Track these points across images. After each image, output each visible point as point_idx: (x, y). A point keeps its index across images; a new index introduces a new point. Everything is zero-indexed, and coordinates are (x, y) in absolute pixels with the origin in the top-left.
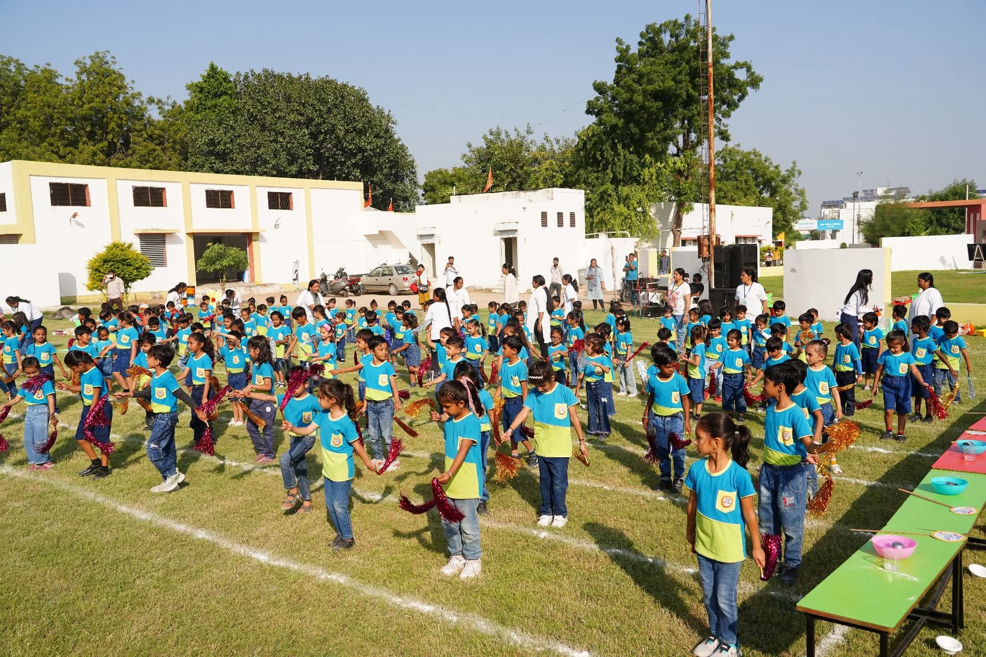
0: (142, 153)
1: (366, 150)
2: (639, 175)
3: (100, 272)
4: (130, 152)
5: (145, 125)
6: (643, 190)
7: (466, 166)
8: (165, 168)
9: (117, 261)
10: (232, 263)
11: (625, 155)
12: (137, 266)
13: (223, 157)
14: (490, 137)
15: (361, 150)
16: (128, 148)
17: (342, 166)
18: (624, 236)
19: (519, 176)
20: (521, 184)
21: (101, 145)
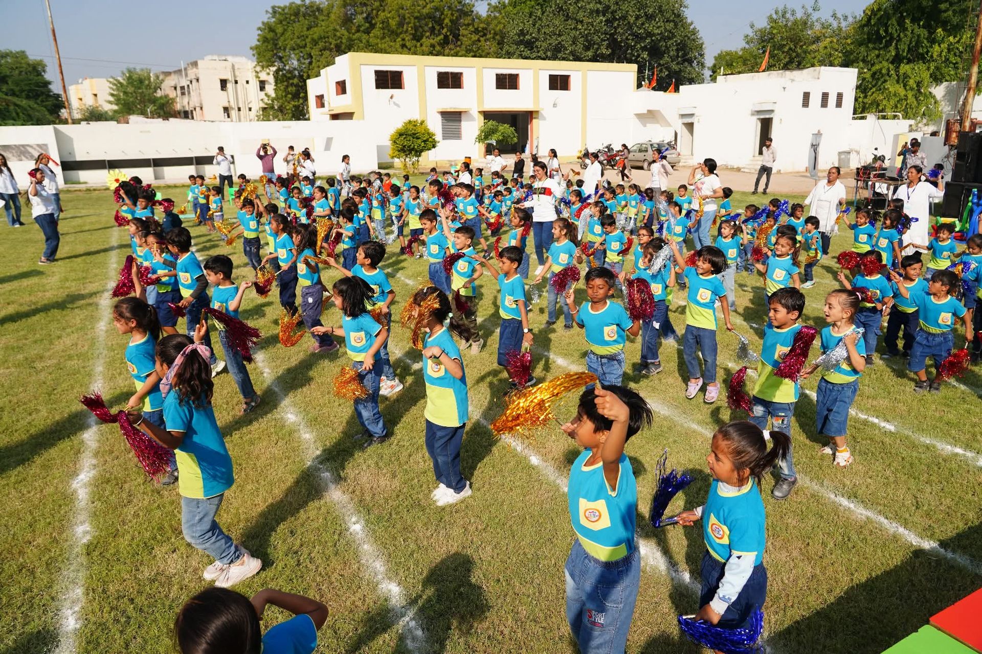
0: (467, 43)
1: (654, 35)
2: (928, 52)
3: (397, 143)
4: (459, 43)
5: (473, 20)
6: (928, 69)
7: (747, 46)
8: (486, 56)
9: (410, 135)
10: (501, 138)
11: (912, 31)
12: (425, 139)
13: (530, 45)
14: (775, 16)
15: (650, 34)
16: (458, 40)
17: (632, 50)
18: (895, 117)
19: (798, 55)
20: (799, 63)
21: (439, 38)
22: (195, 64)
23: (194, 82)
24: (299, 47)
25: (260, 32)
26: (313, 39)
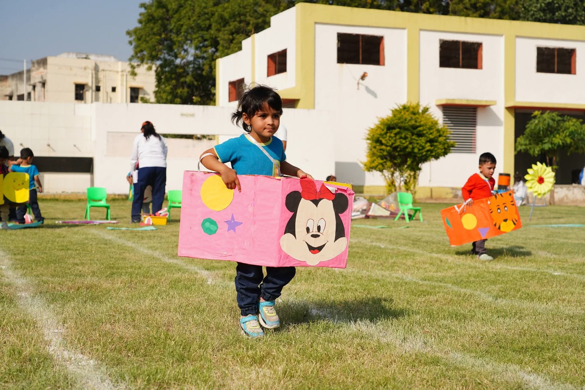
3: (382, 144)
9: (406, 129)
10: (568, 140)
12: (431, 137)
22: (43, 62)
23: (39, 87)
24: (200, 28)
25: (143, 10)
26: (222, 17)
